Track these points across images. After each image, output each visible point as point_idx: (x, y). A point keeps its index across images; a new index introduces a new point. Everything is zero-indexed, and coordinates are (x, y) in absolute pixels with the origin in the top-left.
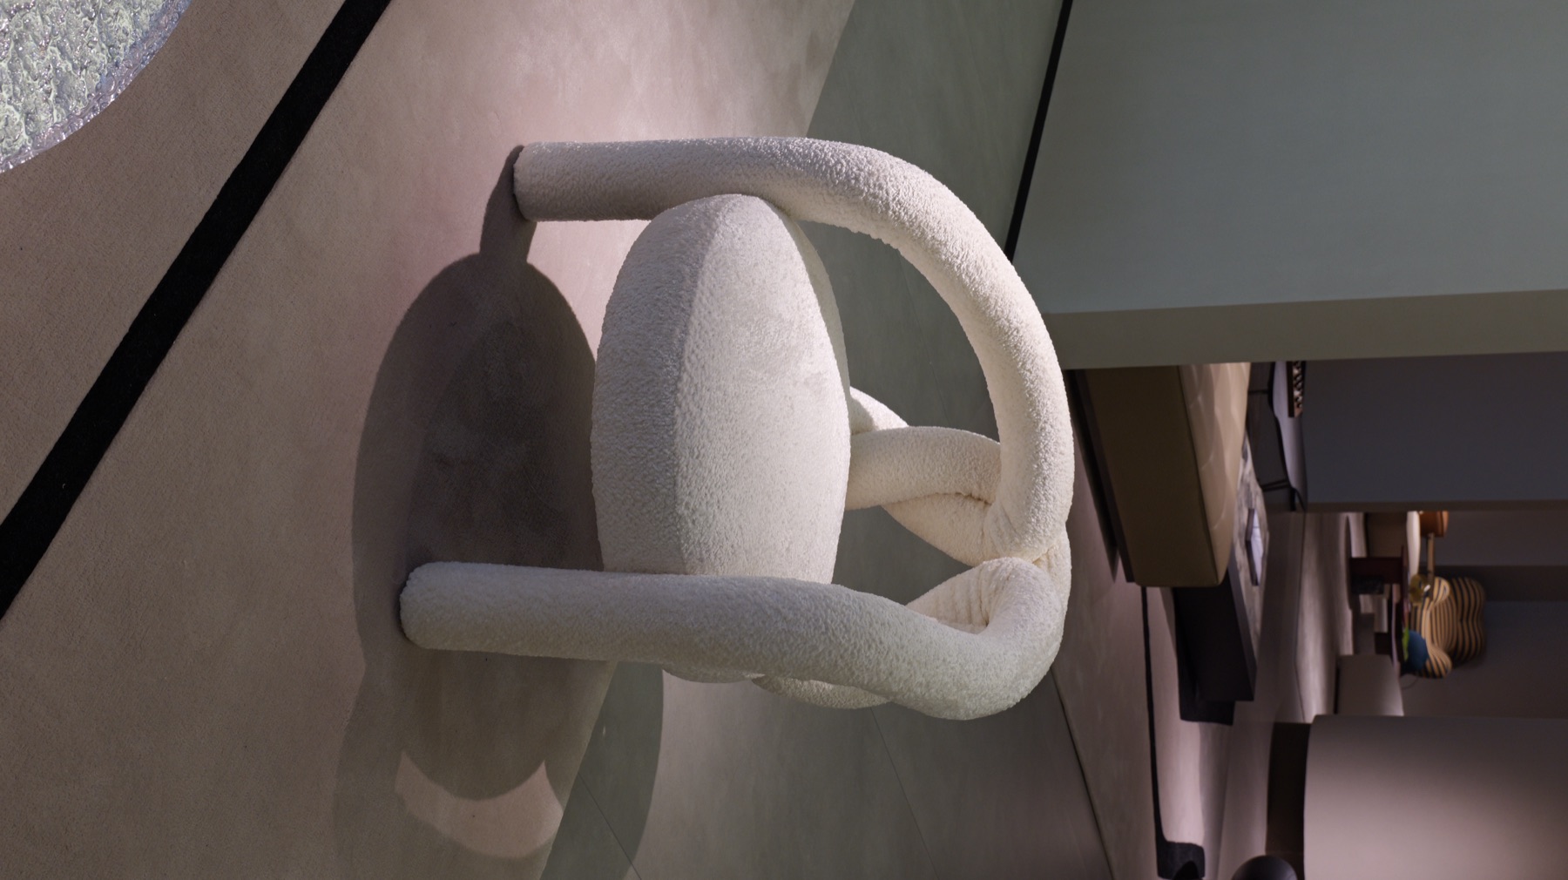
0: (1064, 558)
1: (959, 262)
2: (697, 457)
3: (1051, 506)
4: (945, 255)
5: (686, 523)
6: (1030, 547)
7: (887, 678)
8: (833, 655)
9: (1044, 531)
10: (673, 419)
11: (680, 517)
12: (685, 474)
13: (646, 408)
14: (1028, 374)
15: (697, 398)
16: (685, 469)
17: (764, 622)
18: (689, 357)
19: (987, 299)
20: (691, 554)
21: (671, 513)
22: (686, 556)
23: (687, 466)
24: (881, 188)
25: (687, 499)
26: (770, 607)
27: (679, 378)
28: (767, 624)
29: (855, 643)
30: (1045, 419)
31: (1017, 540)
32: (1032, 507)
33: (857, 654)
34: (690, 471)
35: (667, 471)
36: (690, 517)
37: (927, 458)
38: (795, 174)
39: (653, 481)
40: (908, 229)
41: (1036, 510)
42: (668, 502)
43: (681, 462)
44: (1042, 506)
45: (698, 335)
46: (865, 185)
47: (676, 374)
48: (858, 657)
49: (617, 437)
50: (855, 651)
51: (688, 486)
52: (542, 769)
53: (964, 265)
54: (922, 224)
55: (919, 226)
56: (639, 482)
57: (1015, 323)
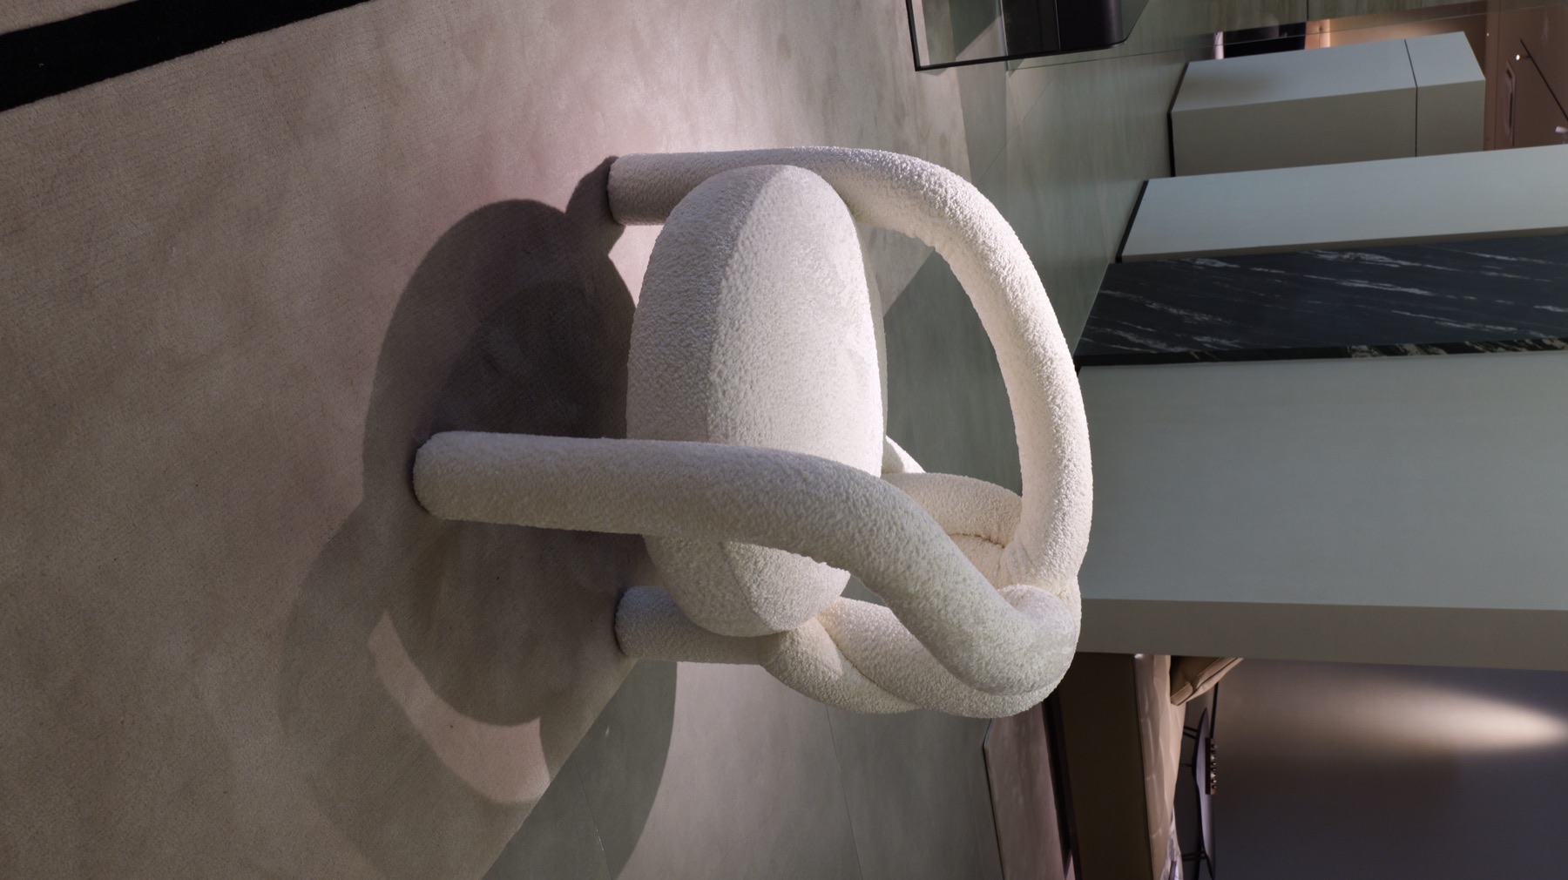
0: (1075, 602)
1: (1005, 274)
2: (737, 330)
3: (1068, 542)
4: (993, 263)
5: (716, 391)
6: (1045, 580)
7: (904, 572)
8: (850, 527)
9: (1060, 566)
10: (718, 289)
11: (711, 384)
12: (722, 342)
13: (693, 278)
14: (1058, 409)
15: (745, 277)
16: (723, 337)
17: (782, 481)
18: (743, 242)
19: (1026, 321)
20: (716, 426)
21: (703, 379)
22: (711, 428)
23: (725, 335)
24: (941, 186)
25: (720, 366)
26: (791, 468)
27: (731, 256)
28: (785, 483)
29: (875, 520)
30: (1070, 457)
31: (1033, 570)
32: (1050, 540)
33: (876, 531)
34: (728, 341)
35: (705, 336)
36: (721, 386)
37: (952, 494)
38: (863, 169)
39: (689, 345)
40: (962, 229)
41: (1054, 543)
42: (701, 366)
43: (720, 329)
44: (1060, 540)
45: (754, 227)
46: (926, 181)
47: (728, 252)
48: (877, 536)
49: (661, 305)
50: (875, 528)
51: (723, 355)
52: (536, 724)
53: (1009, 279)
54: (975, 226)
55: (973, 228)
56: (675, 346)
57: (1050, 354)
